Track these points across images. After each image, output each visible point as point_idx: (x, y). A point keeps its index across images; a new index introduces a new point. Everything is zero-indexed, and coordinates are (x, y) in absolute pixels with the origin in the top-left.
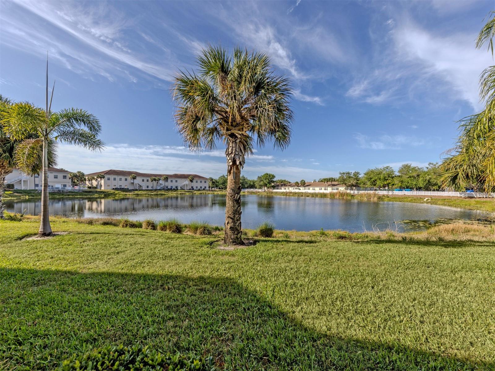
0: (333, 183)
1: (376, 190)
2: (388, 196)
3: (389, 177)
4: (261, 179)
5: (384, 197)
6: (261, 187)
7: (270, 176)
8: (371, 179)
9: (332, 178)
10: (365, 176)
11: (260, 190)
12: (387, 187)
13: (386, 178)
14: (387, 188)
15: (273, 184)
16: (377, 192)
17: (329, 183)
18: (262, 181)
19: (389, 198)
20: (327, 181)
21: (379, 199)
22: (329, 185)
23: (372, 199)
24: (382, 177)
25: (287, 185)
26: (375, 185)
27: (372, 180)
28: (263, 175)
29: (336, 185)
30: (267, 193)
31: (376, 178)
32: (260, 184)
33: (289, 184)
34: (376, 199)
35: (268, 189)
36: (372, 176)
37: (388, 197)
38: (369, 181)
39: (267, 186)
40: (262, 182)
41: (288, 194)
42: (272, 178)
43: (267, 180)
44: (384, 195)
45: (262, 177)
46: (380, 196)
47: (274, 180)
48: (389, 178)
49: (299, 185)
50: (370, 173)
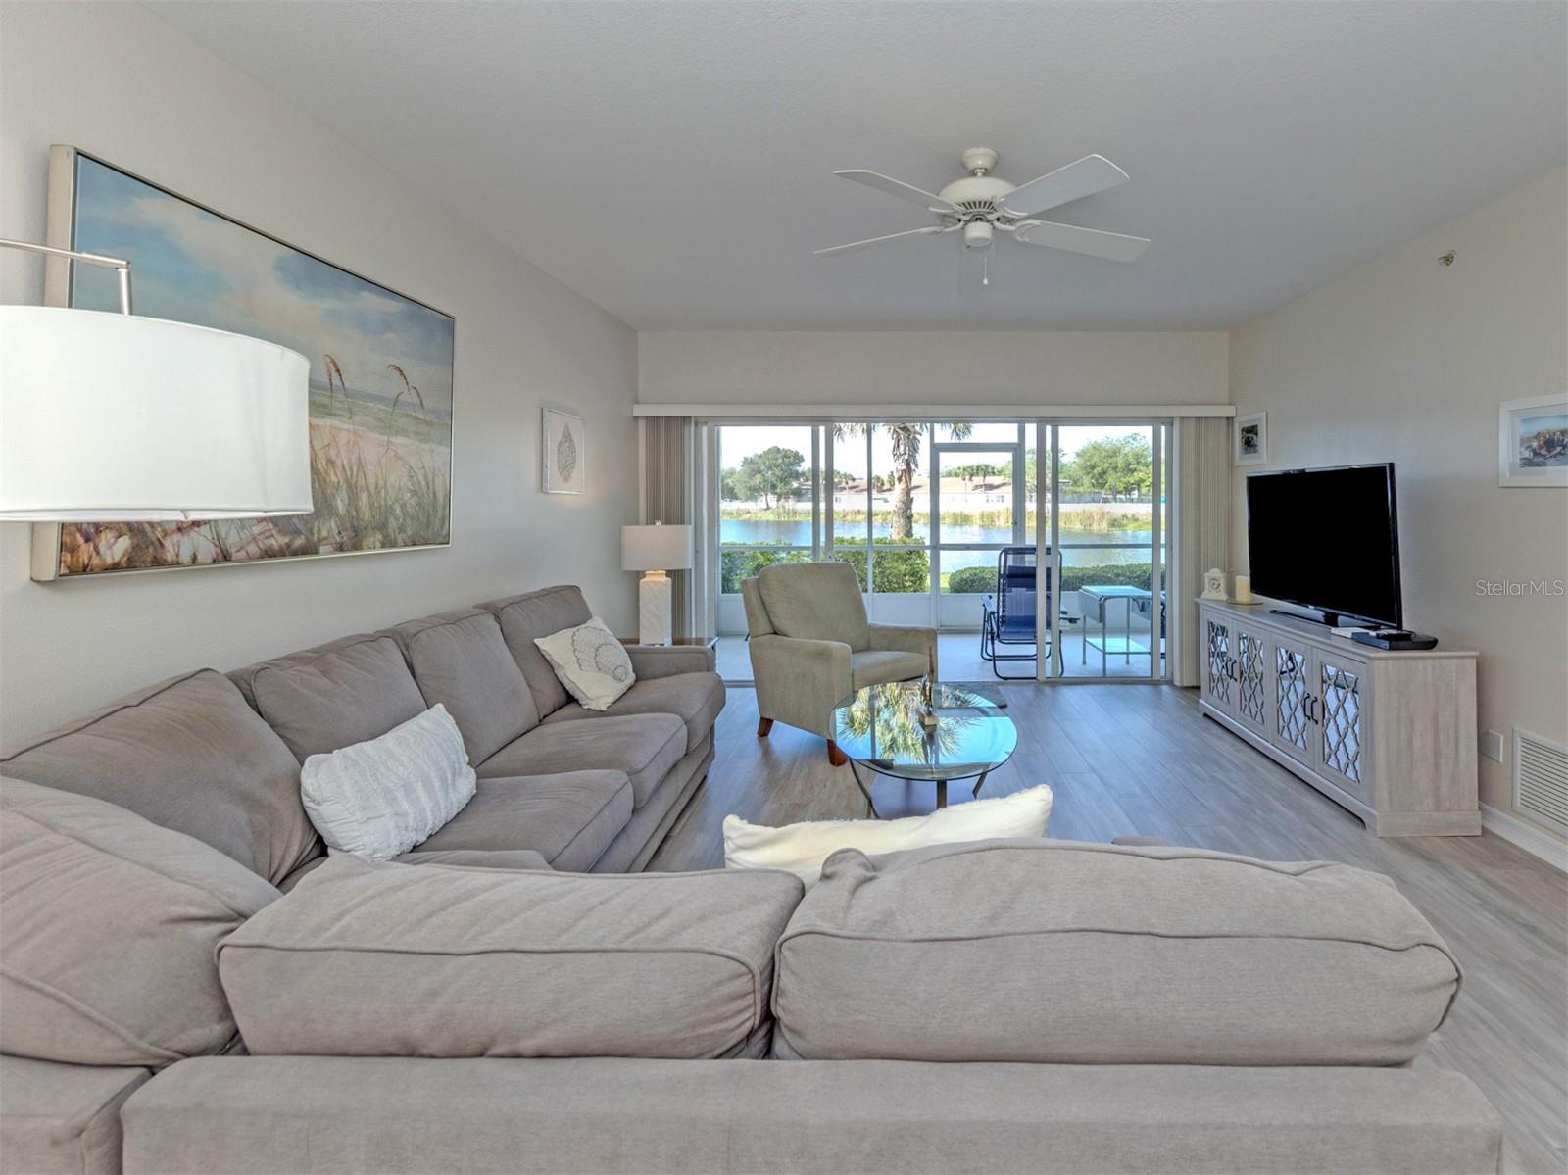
0: (990, 480)
1: (1106, 501)
2: (1137, 516)
3: (1138, 463)
4: (754, 467)
5: (1125, 522)
6: (753, 493)
7: (786, 456)
8: (1093, 467)
9: (987, 467)
10: (1077, 460)
11: (750, 505)
12: (1136, 492)
13: (1131, 467)
14: (1135, 494)
15: (795, 485)
16: (1107, 507)
17: (978, 480)
18: (760, 472)
19: (1136, 524)
20: (972, 476)
21: (1113, 525)
22: (977, 487)
23: (1095, 527)
24: (1121, 464)
25: (844, 489)
26: (1102, 486)
27: (1095, 472)
28: (760, 452)
29: (998, 487)
30: (779, 515)
31: (1106, 465)
32: (752, 483)
33: (851, 483)
34: (1104, 526)
35: (778, 500)
36: (1095, 459)
37: (1137, 520)
38: (1088, 473)
39: (778, 490)
40: (758, 479)
41: (849, 518)
42: (791, 464)
43: (778, 473)
44: (1125, 517)
45: (760, 461)
46: (1115, 517)
47: (800, 470)
48: (1140, 467)
49: (885, 488)
50: (1091, 450)
